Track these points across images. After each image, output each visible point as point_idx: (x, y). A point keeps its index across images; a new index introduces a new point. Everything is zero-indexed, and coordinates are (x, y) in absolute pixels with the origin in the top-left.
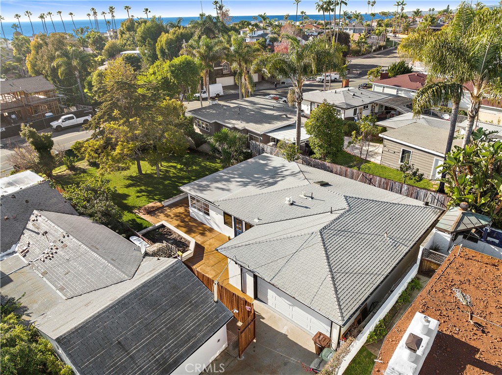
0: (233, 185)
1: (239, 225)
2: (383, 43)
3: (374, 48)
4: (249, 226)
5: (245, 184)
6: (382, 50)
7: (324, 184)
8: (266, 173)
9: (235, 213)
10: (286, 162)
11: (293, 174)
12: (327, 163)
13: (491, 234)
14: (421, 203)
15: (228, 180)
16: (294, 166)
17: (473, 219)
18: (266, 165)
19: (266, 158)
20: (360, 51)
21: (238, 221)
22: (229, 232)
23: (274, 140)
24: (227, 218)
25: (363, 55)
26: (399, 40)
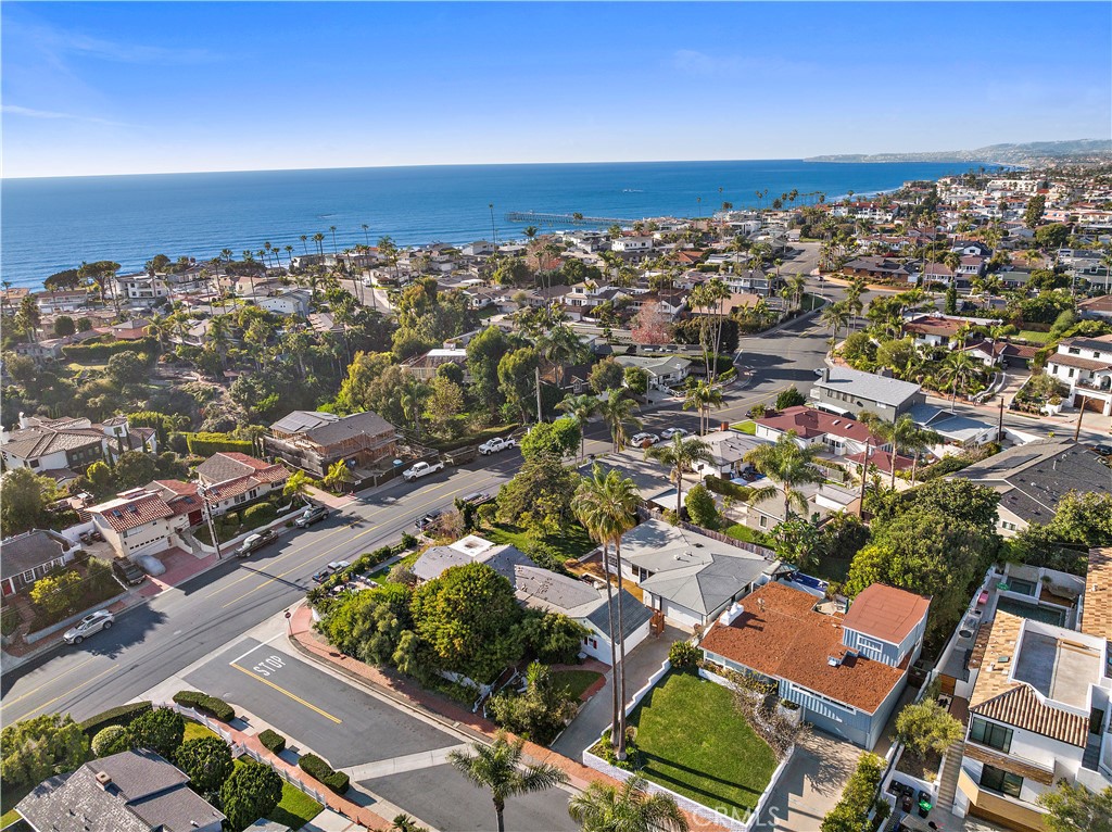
0: (634, 546)
1: (644, 573)
2: (796, 306)
3: (781, 317)
4: (651, 574)
5: (643, 545)
6: (795, 319)
7: (699, 546)
8: (656, 536)
9: (640, 565)
10: (670, 526)
11: (677, 538)
12: (702, 528)
13: (798, 576)
14: (762, 558)
15: (629, 542)
16: (676, 531)
17: (786, 567)
18: (655, 529)
19: (653, 523)
20: (758, 326)
21: (644, 571)
22: (636, 579)
23: (657, 505)
24: (635, 569)
25: (764, 330)
26: (828, 291)
